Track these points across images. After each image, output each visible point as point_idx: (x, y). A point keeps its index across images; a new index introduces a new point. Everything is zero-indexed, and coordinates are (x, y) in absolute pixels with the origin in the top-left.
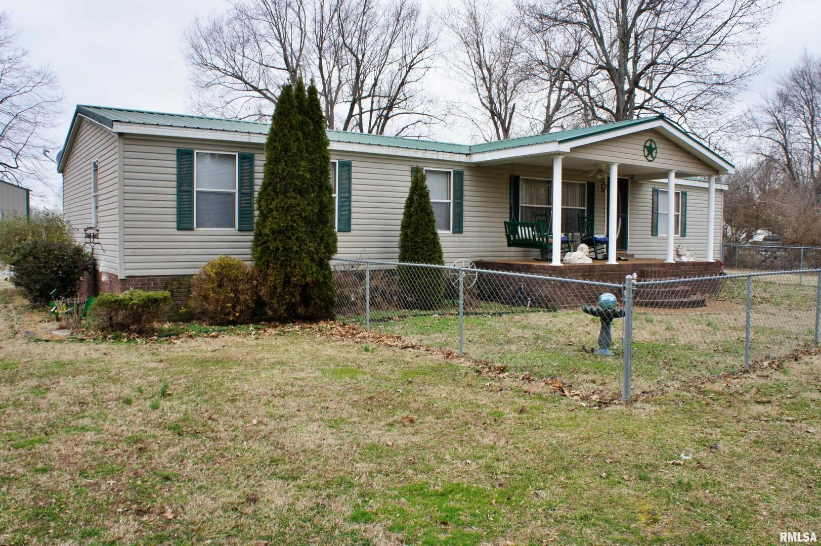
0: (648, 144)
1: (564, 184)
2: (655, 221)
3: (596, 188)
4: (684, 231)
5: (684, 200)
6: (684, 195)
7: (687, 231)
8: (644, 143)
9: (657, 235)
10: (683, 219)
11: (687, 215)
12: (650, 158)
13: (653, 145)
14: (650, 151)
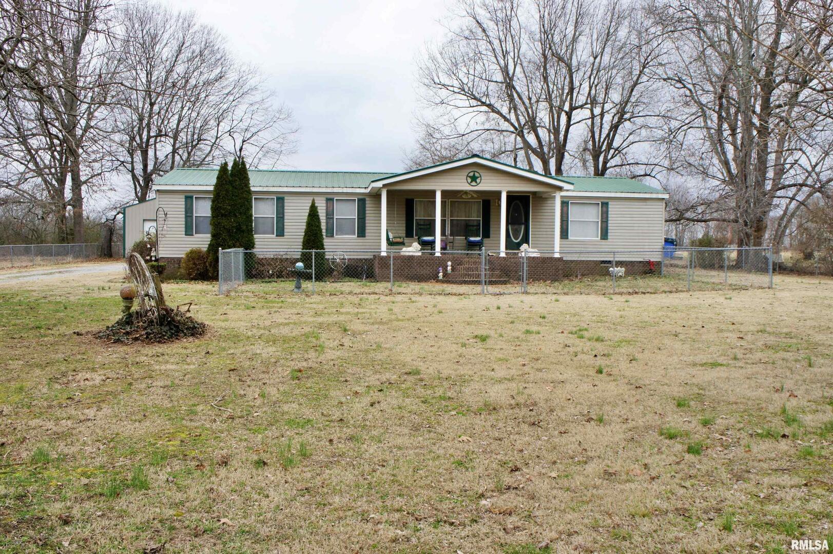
0: (471, 174)
2: (565, 227)
3: (491, 204)
4: (604, 235)
5: (604, 209)
6: (605, 205)
7: (609, 234)
8: (466, 174)
9: (567, 238)
10: (604, 225)
11: (609, 222)
12: (474, 183)
13: (477, 175)
14: (474, 179)
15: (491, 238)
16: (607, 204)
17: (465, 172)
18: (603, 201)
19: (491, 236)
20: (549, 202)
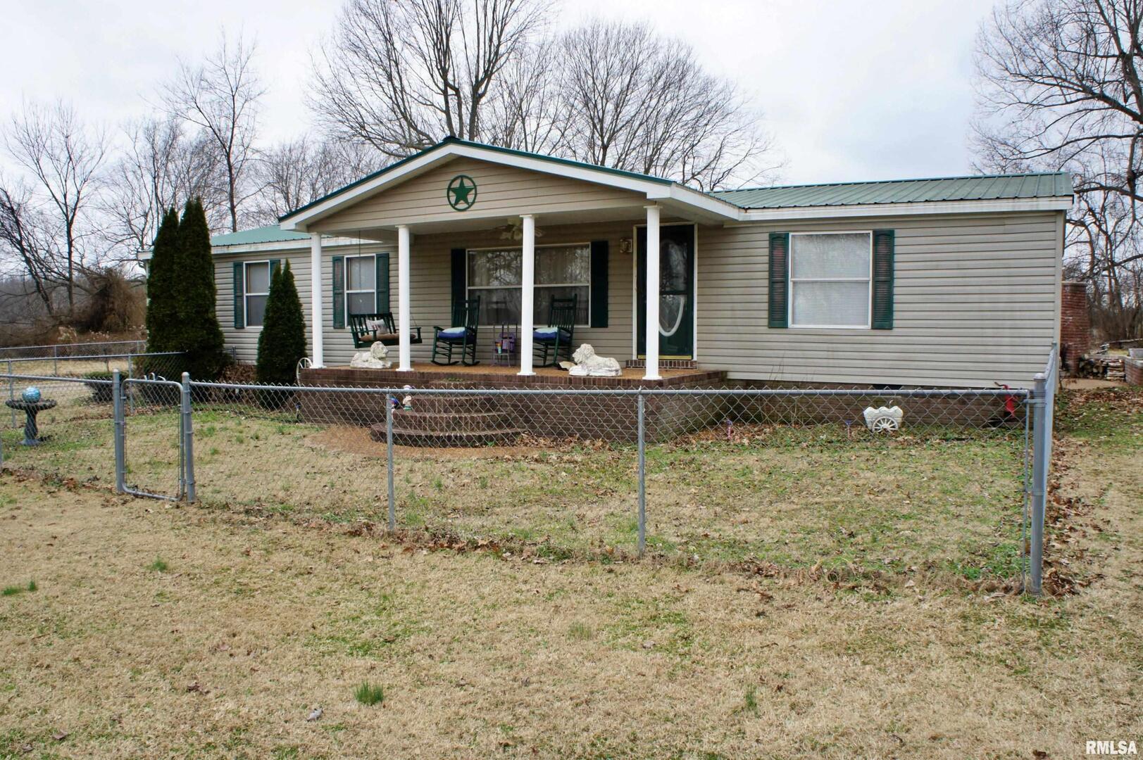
0: (456, 185)
1: (537, 251)
2: (778, 298)
3: (611, 251)
4: (883, 316)
5: (883, 249)
6: (884, 240)
7: (896, 315)
8: (446, 185)
9: (785, 326)
10: (883, 289)
11: (897, 282)
12: (462, 205)
13: (467, 183)
14: (462, 194)
15: (610, 328)
16: (890, 235)
17: (443, 183)
18: (878, 227)
19: (610, 322)
20: (741, 238)
